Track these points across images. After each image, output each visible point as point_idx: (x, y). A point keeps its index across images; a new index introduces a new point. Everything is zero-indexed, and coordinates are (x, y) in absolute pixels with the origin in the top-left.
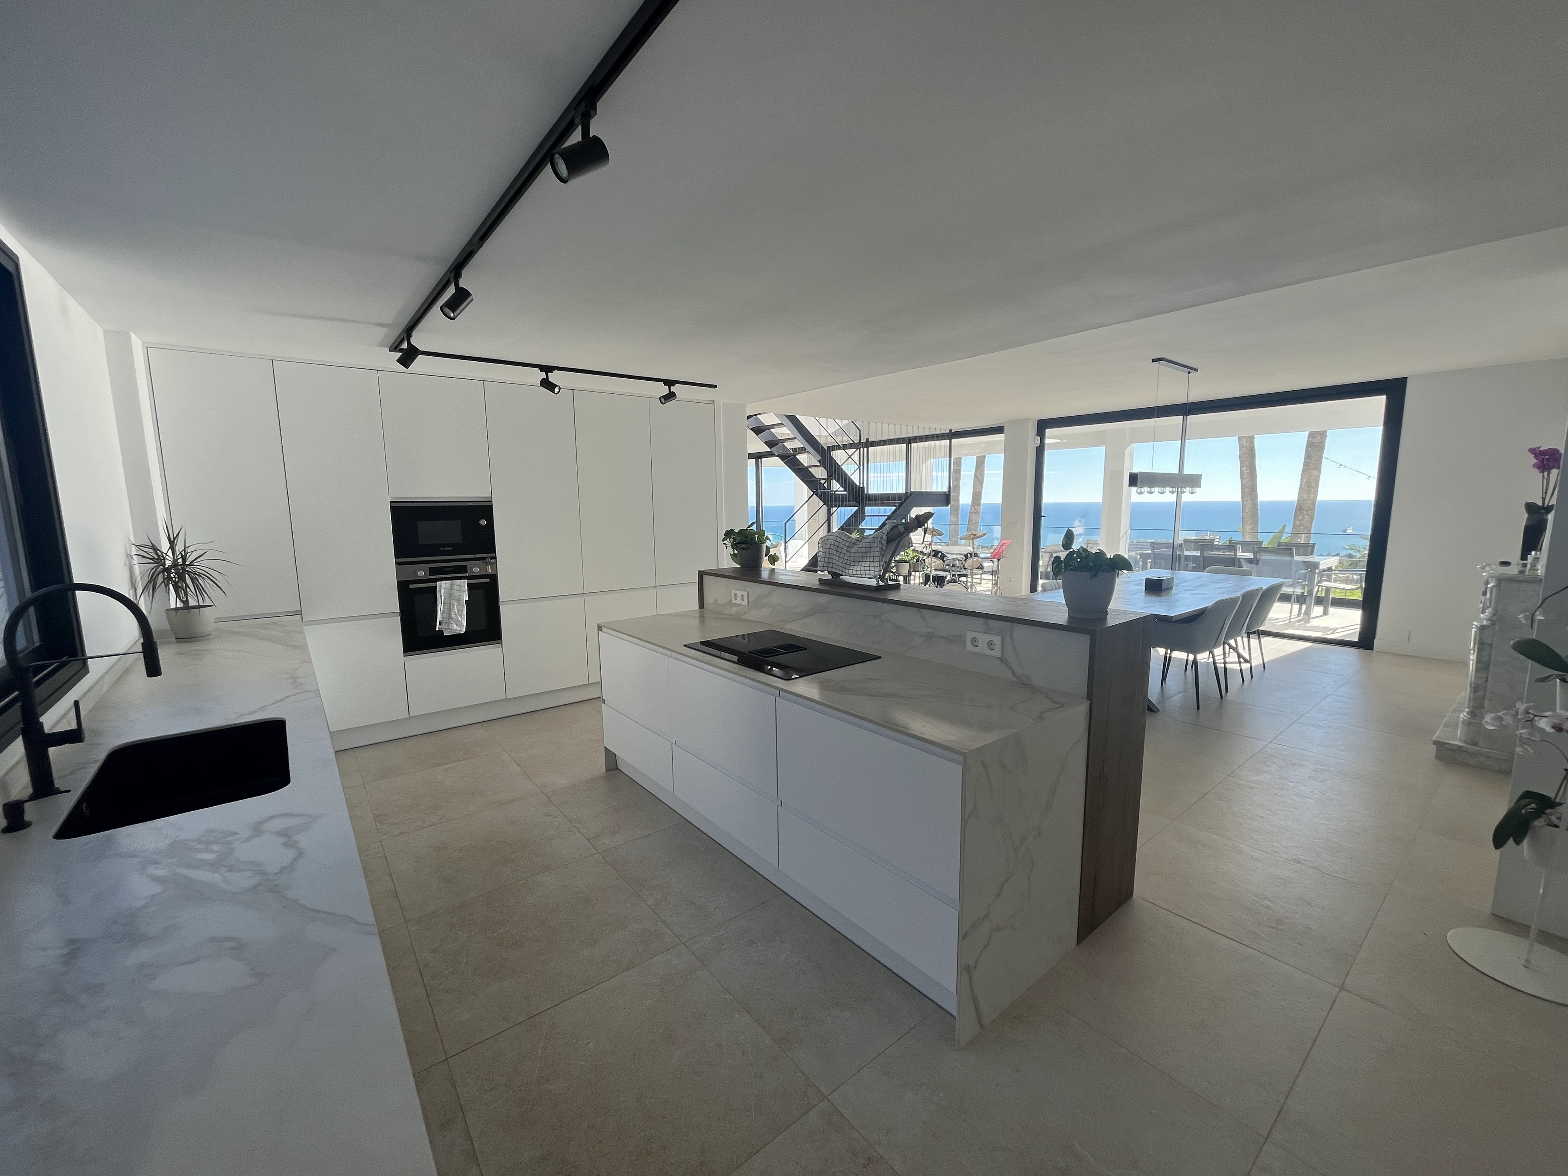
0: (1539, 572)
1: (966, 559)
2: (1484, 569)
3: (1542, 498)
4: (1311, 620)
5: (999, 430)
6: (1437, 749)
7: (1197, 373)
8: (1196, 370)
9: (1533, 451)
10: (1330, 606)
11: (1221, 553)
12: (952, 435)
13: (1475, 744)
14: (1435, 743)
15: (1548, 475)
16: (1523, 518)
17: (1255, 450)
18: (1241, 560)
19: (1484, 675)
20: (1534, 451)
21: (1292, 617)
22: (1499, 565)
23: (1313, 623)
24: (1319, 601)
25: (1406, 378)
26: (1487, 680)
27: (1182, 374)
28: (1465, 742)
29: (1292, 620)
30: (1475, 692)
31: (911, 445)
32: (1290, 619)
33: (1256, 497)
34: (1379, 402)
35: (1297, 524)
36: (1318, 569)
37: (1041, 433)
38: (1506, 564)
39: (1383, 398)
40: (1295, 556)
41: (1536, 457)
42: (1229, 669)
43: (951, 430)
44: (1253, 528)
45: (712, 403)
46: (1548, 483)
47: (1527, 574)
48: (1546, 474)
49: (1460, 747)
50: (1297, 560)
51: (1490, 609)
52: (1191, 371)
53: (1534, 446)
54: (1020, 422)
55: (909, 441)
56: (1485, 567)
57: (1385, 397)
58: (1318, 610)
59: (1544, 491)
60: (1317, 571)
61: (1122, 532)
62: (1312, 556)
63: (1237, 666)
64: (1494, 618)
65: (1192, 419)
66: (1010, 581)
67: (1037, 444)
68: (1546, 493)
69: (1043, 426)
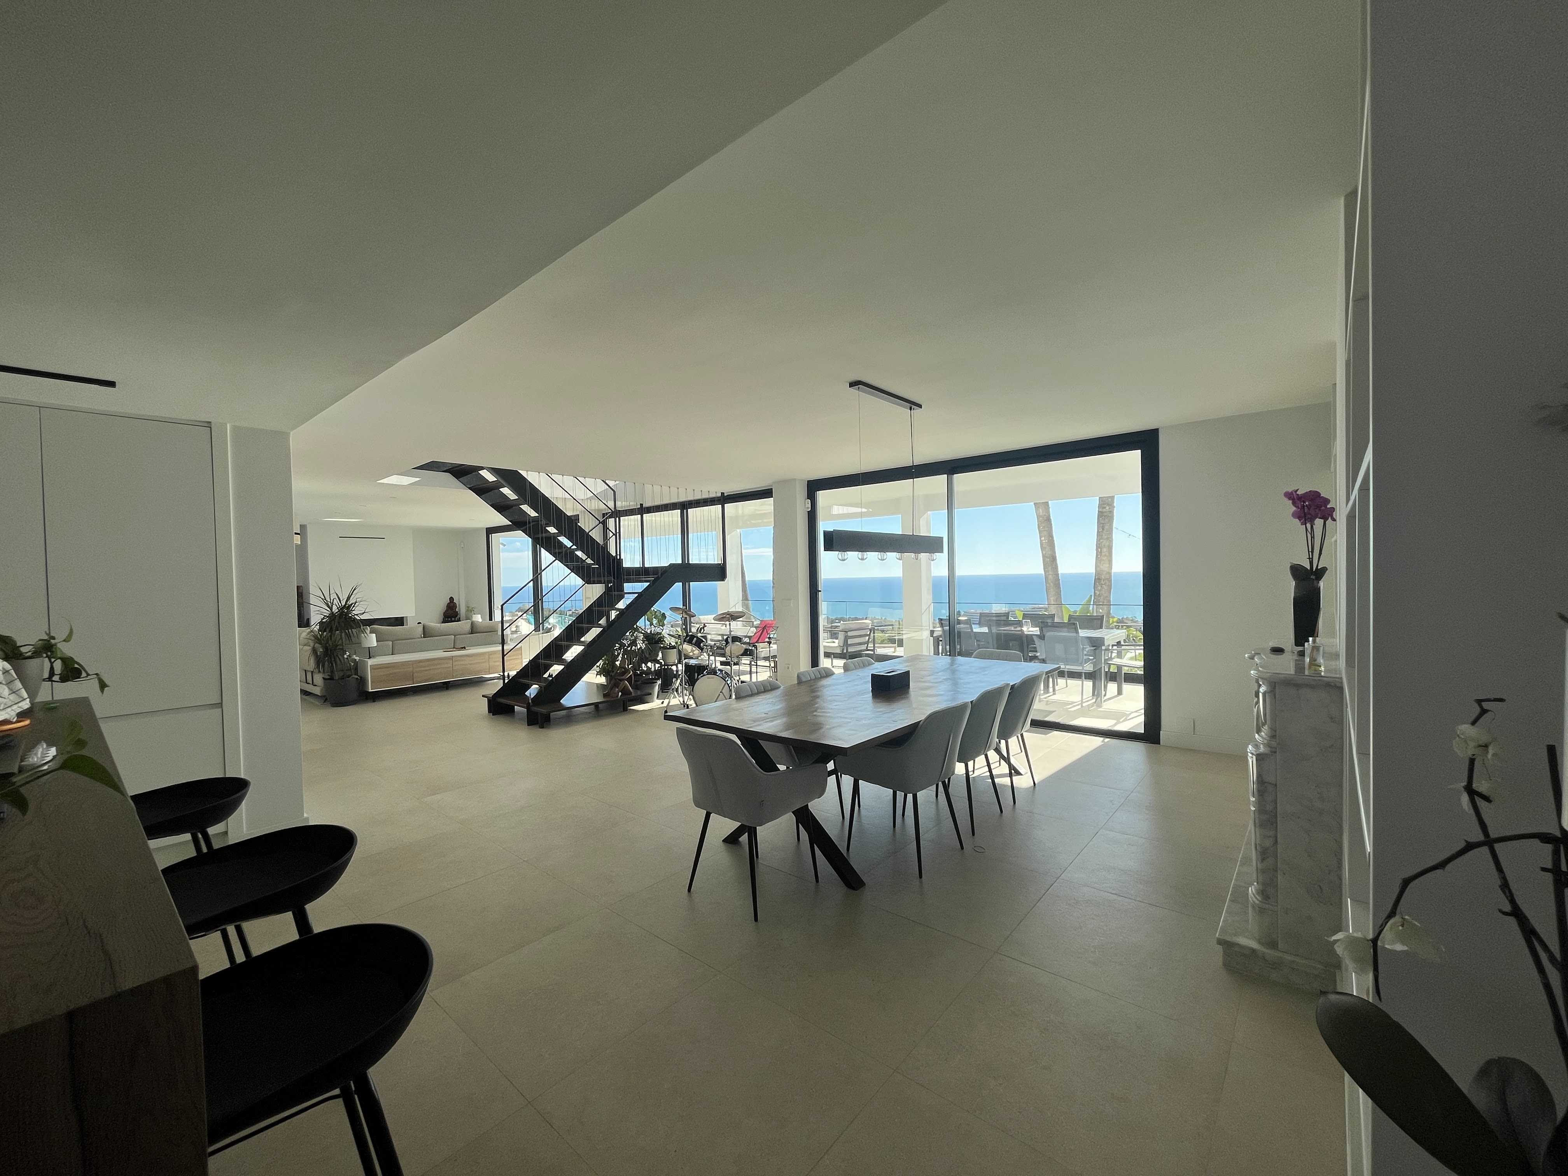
0: (1323, 668)
1: (726, 644)
2: (1253, 659)
3: (1309, 558)
4: (1104, 704)
5: (766, 493)
6: (1225, 953)
7: (921, 409)
8: (920, 406)
9: (1290, 496)
10: (1123, 683)
11: (1013, 629)
12: (724, 500)
13: (1273, 945)
14: (1220, 942)
15: (1312, 527)
16: (1290, 585)
17: (1051, 519)
18: (1034, 636)
19: (1272, 833)
20: (1292, 496)
21: (1084, 701)
22: (1270, 653)
23: (1107, 706)
24: (1113, 677)
25: (1157, 430)
26: (1276, 842)
27: (903, 411)
28: (1260, 943)
29: (1084, 705)
30: (1263, 860)
31: (687, 512)
32: (1082, 703)
33: (1056, 568)
34: (1134, 457)
35: (1097, 594)
36: (1104, 645)
37: (811, 496)
38: (1277, 651)
39: (1138, 453)
40: (1079, 630)
41: (1294, 503)
42: (997, 784)
43: (723, 494)
44: (1057, 599)
45: (206, 425)
46: (1313, 538)
47: (1307, 673)
48: (1309, 526)
49: (1254, 951)
50: (1084, 636)
51: (1266, 727)
52: (913, 407)
53: (1290, 489)
54: (787, 483)
55: (684, 506)
56: (1254, 656)
57: (1139, 451)
58: (1112, 687)
59: (1310, 550)
60: (1103, 648)
61: (924, 607)
62: (1101, 630)
63: (1007, 781)
64: (1274, 743)
65: (959, 479)
66: (788, 668)
67: (808, 508)
68: (1312, 552)
69: (814, 487)
